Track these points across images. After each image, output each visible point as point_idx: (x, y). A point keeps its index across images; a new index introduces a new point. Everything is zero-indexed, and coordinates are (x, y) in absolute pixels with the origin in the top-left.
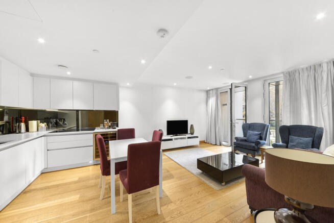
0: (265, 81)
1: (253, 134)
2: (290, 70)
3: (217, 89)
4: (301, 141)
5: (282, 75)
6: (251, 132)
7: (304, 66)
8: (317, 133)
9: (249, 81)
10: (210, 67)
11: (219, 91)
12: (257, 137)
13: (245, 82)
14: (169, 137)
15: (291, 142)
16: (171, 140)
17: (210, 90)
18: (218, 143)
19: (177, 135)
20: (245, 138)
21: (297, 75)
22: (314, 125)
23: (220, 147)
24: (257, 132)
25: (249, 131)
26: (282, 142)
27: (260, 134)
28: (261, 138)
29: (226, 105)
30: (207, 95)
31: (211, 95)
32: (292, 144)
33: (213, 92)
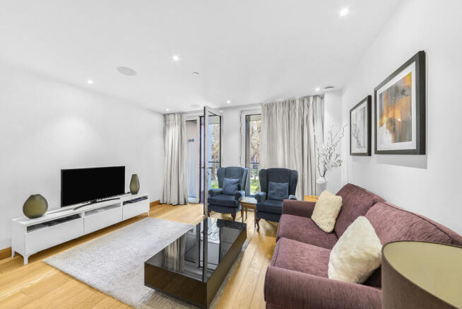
0: (242, 111)
1: (231, 183)
2: (269, 102)
3: (181, 114)
4: (280, 188)
5: (260, 107)
6: (228, 180)
7: (281, 100)
8: (292, 177)
9: (225, 108)
10: (176, 58)
11: (185, 118)
12: (235, 186)
13: (221, 109)
14: (69, 211)
15: (271, 190)
16: (77, 216)
17: (168, 114)
18: (182, 201)
19: (96, 202)
20: (221, 189)
21: (274, 108)
22: (287, 168)
23: (185, 206)
24: (234, 180)
25: (225, 179)
26: (262, 191)
27: (238, 182)
28: (239, 188)
29: (193, 140)
30: (165, 121)
31: (171, 122)
32: (272, 192)
33: (175, 118)
